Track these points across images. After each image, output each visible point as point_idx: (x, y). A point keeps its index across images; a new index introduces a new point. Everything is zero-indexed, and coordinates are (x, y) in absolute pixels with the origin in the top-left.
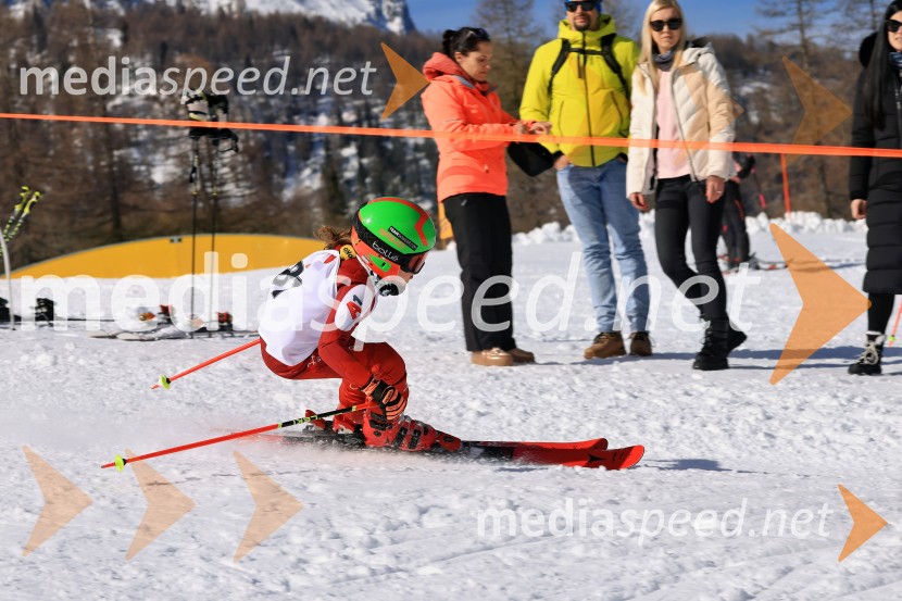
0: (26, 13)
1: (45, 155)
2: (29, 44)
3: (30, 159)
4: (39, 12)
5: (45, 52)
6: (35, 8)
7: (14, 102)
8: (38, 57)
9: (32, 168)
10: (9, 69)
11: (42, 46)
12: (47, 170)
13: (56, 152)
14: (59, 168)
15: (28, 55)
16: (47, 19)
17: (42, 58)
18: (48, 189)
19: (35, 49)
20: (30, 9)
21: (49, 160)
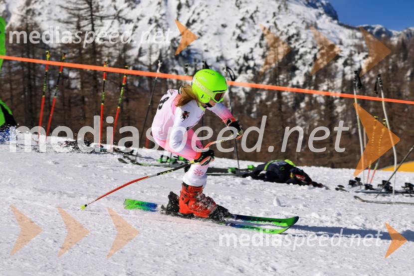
0: (398, 42)
1: (403, 111)
2: (398, 57)
3: (396, 113)
4: (405, 42)
5: (406, 61)
6: (403, 39)
7: (390, 85)
8: (403, 64)
9: (397, 117)
10: (389, 69)
11: (405, 58)
12: (404, 119)
13: (408, 110)
14: (410, 118)
15: (398, 62)
16: (408, 45)
17: (404, 64)
18: (403, 127)
19: (402, 60)
20: (400, 40)
21: (404, 114)
